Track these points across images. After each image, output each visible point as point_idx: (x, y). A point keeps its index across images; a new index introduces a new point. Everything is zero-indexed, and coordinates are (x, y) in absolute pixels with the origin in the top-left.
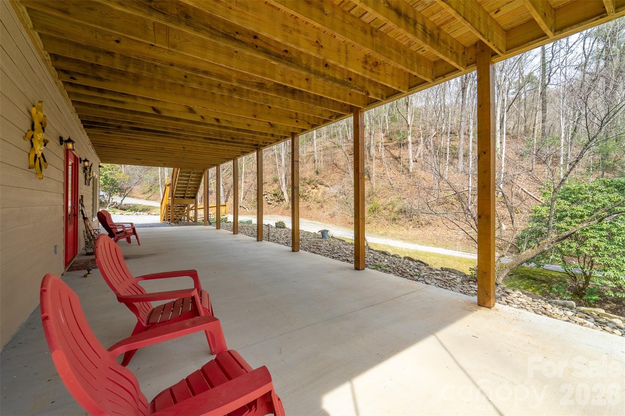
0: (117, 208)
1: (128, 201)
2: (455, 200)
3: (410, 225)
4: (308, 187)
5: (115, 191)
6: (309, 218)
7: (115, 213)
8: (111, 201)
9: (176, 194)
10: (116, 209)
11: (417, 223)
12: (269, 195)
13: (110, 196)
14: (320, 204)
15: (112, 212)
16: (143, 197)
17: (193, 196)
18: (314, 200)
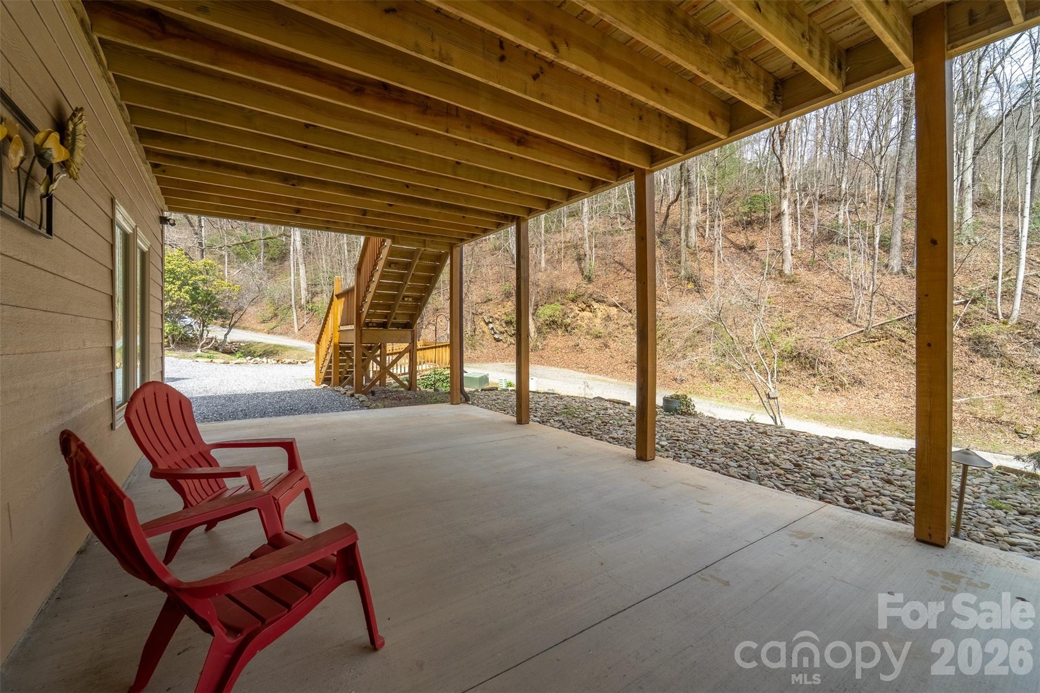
0: (216, 349)
1: (237, 335)
2: (905, 332)
3: (815, 385)
4: (572, 306)
5: (212, 316)
6: (581, 368)
7: (214, 360)
8: (205, 336)
9: (368, 315)
10: (215, 352)
11: (830, 381)
12: (498, 322)
13: (203, 326)
14: (601, 340)
15: (208, 357)
16: (262, 328)
17: (405, 321)
18: (588, 333)
